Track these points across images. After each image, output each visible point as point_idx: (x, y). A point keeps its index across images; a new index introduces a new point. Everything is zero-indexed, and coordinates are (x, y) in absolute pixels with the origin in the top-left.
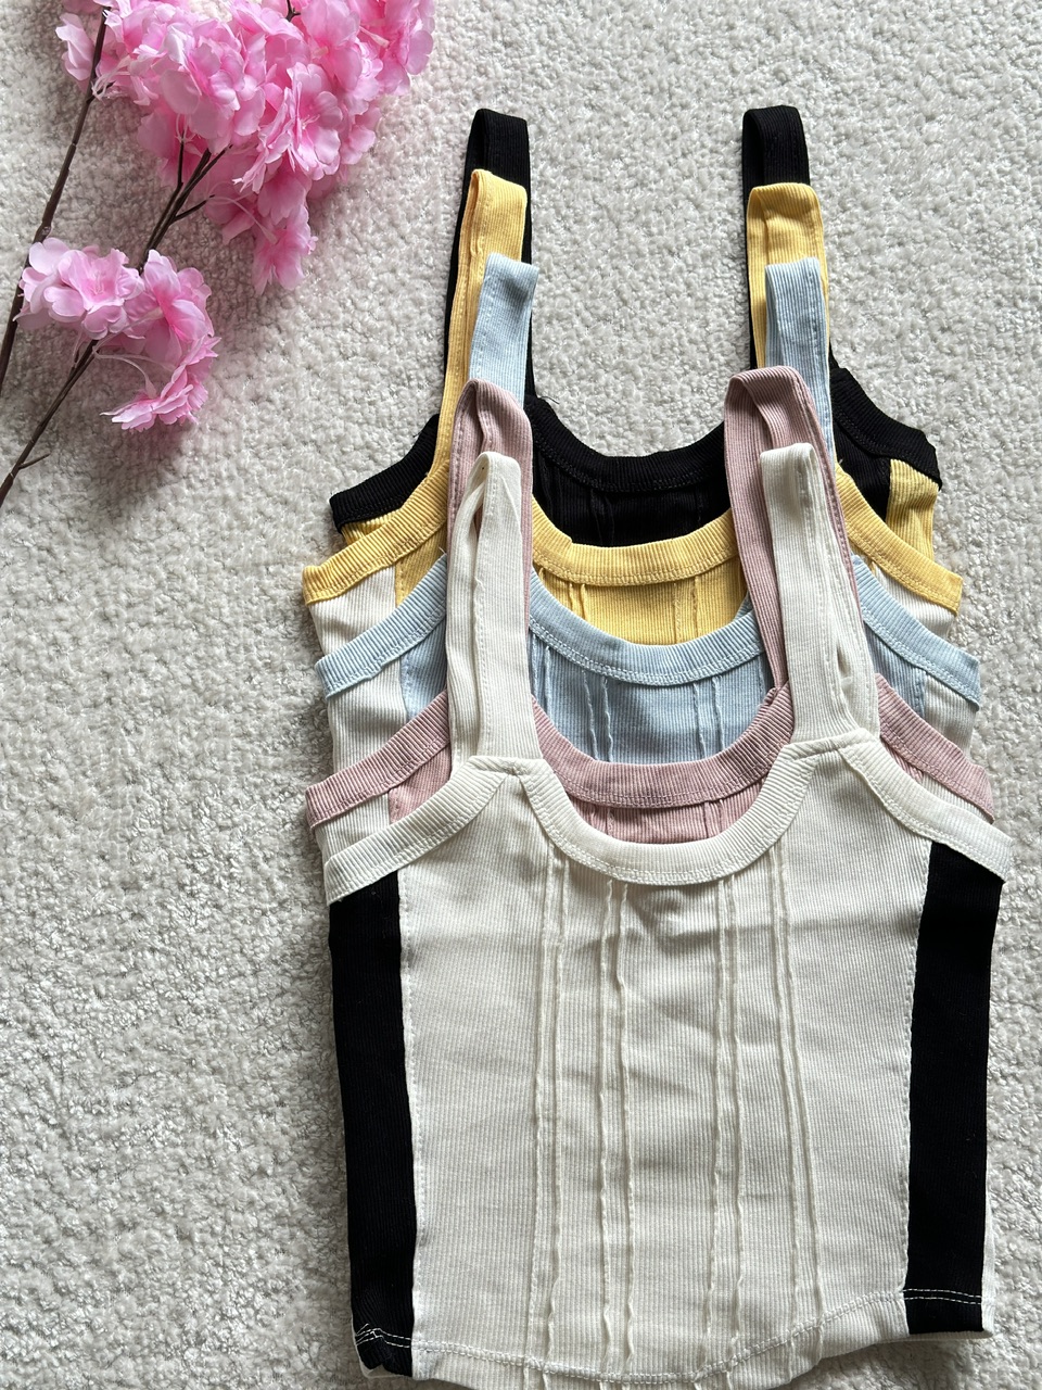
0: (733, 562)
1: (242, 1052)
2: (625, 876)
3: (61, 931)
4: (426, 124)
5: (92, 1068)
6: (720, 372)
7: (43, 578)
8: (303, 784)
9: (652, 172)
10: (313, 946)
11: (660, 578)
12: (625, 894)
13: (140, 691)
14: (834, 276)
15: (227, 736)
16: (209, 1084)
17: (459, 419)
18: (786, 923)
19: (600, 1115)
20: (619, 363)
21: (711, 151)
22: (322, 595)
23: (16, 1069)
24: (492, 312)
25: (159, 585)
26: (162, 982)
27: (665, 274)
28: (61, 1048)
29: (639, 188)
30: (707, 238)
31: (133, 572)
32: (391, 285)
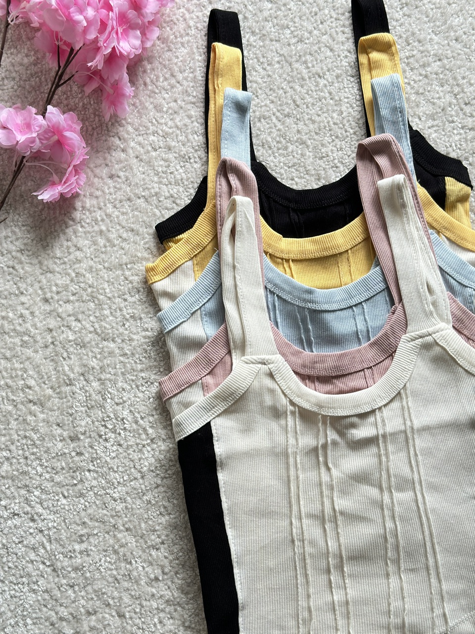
0: (367, 240)
1: (140, 519)
2: (328, 413)
3: (41, 465)
4: (185, 20)
5: (65, 534)
6: (351, 138)
7: (11, 283)
8: (157, 377)
9: (306, 34)
10: (171, 460)
11: (331, 253)
12: (328, 422)
13: (68, 337)
14: (406, 81)
15: (115, 356)
16: (125, 537)
17: (218, 179)
18: (412, 428)
19: (326, 535)
20: (298, 139)
21: (336, 19)
22: (157, 278)
23: (26, 539)
24: (230, 119)
25: (72, 281)
26: (95, 487)
27: (318, 89)
28: (48, 526)
29: (300, 43)
30: (338, 66)
31: (58, 275)
32: (175, 109)
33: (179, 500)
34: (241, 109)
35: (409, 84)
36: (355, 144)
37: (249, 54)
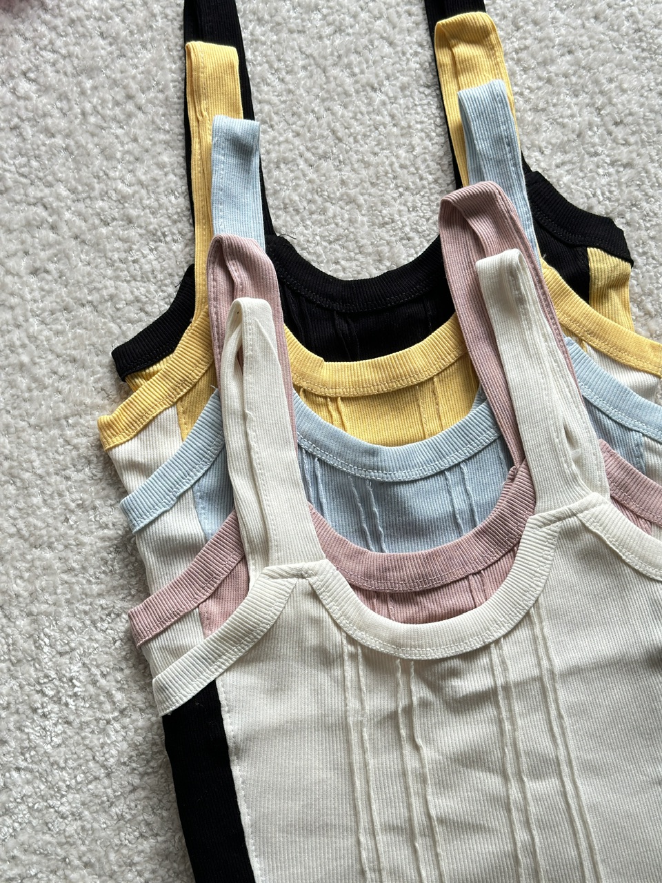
0: (464, 360)
1: (108, 846)
2: (410, 655)
6: (430, 189)
8: (126, 604)
9: (347, 18)
10: (154, 744)
11: (405, 384)
12: (412, 670)
14: (516, 89)
15: (54, 574)
16: (83, 877)
17: (210, 271)
18: (552, 672)
19: (417, 859)
20: (342, 195)
22: (117, 440)
24: (224, 170)
26: (30, 797)
27: (371, 109)
29: (338, 35)
30: (403, 70)
32: (136, 153)
33: (172, 810)
34: (243, 149)
35: (521, 94)
36: (437, 199)
37: (255, 56)
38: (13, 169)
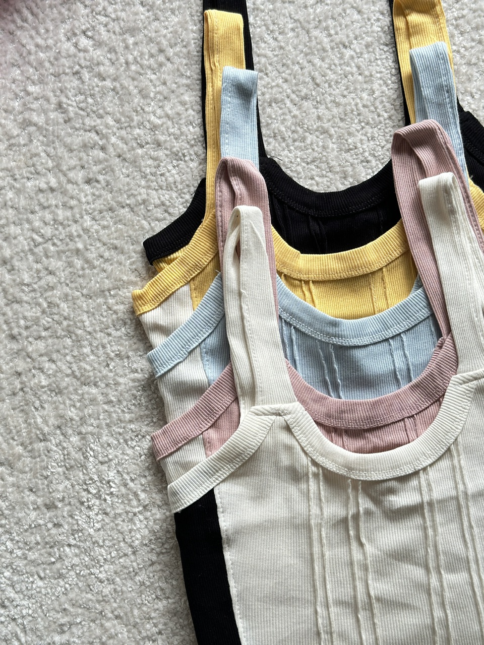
0: (407, 255)
1: (132, 604)
2: (359, 476)
3: (12, 540)
5: (42, 623)
8: (149, 429)
10: (168, 532)
11: (361, 272)
12: (360, 488)
13: (40, 382)
15: (98, 404)
16: (114, 626)
17: (218, 184)
18: (466, 494)
19: (359, 626)
20: (318, 127)
22: (146, 308)
24: (230, 108)
25: (44, 312)
26: (77, 566)
27: (342, 62)
28: (22, 612)
29: (319, 5)
30: (368, 32)
31: (26, 305)
32: (165, 93)
33: (179, 581)
34: (244, 92)
35: (458, 52)
36: (390, 131)
37: (255, 20)
38: (74, 104)
